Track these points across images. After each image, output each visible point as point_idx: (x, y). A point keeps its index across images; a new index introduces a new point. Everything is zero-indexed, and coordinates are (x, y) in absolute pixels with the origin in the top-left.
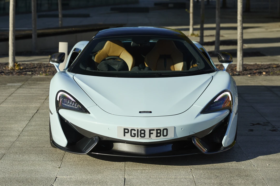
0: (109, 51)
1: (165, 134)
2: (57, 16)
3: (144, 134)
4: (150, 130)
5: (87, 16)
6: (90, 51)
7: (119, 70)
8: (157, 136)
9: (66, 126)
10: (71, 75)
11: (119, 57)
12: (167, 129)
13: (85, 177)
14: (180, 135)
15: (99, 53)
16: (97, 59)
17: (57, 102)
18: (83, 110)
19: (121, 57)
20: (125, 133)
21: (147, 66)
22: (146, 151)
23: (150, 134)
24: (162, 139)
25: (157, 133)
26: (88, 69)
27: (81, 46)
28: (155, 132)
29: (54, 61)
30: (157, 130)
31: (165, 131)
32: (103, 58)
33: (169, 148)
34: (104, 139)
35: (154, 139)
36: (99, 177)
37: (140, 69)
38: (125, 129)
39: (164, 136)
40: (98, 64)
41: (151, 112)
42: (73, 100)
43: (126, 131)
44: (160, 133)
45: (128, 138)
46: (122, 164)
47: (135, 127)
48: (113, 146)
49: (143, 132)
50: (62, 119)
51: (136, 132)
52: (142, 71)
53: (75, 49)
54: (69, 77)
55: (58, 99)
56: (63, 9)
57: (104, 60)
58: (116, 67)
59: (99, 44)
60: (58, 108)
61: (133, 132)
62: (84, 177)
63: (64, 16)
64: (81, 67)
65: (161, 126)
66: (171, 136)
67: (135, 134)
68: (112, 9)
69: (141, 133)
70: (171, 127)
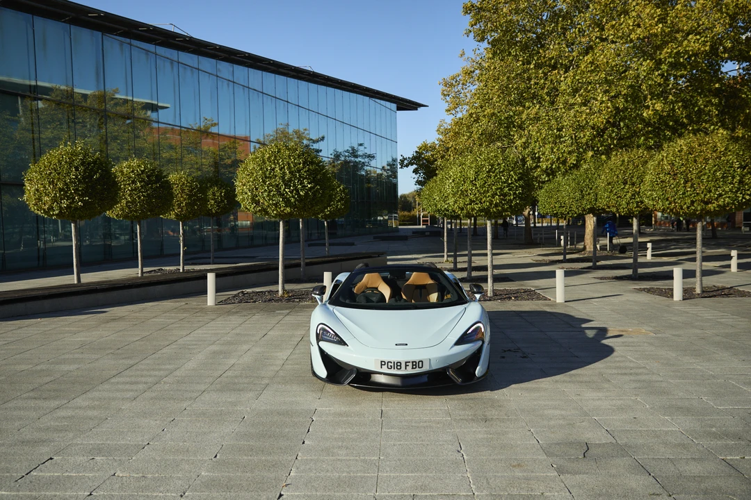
0: (368, 283)
1: (420, 366)
2: (324, 245)
3: (400, 366)
4: (406, 363)
5: (352, 244)
6: (351, 282)
7: (377, 302)
8: (413, 368)
9: (326, 358)
10: (331, 307)
11: (377, 288)
12: (422, 361)
13: (344, 409)
14: (434, 367)
15: (358, 285)
16: (357, 291)
17: (317, 335)
18: (341, 342)
19: (379, 289)
20: (382, 365)
21: (404, 297)
22: (402, 382)
23: (406, 366)
24: (417, 370)
25: (413, 365)
26: (347, 301)
27: (342, 277)
28: (410, 364)
29: (316, 294)
30: (413, 362)
31: (421, 363)
32: (362, 291)
33: (425, 379)
34: (363, 371)
35: (410, 371)
36: (357, 408)
37: (396, 301)
38: (381, 362)
39: (419, 367)
40: (357, 295)
41: (406, 345)
42: (332, 332)
43: (382, 363)
44: (416, 365)
45: (385, 369)
46: (379, 394)
47: (392, 360)
48: (370, 377)
49: (399, 364)
50: (322, 352)
51: (392, 364)
52: (399, 303)
53: (337, 280)
54: (328, 309)
55: (318, 332)
56: (329, 238)
57: (364, 292)
58: (374, 299)
59: (359, 277)
60: (318, 340)
61: (389, 364)
62: (342, 409)
63: (330, 245)
64: (341, 299)
65: (417, 359)
66: (426, 368)
67: (391, 366)
68: (375, 238)
69: (397, 366)
70: (426, 359)
